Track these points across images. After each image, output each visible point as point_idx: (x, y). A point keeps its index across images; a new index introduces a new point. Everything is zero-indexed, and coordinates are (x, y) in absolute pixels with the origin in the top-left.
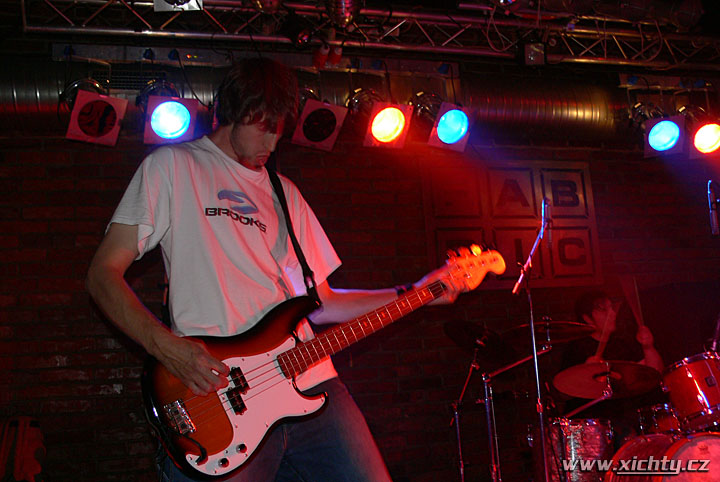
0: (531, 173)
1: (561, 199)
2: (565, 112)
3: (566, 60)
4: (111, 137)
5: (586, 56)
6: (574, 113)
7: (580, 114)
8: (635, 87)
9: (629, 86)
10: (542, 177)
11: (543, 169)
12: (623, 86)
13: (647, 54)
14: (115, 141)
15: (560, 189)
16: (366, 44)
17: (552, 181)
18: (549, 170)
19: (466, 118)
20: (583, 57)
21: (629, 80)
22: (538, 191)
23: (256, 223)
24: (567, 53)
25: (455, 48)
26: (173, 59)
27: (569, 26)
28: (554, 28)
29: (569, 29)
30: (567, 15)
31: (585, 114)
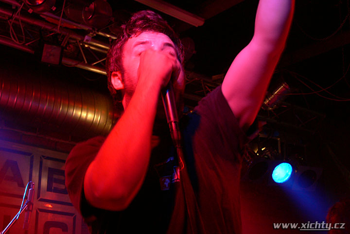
0: (32, 158)
1: (54, 185)
2: (71, 111)
3: (80, 66)
5: (97, 67)
6: (79, 113)
7: (84, 115)
10: (41, 163)
11: (43, 157)
15: (55, 176)
17: (49, 168)
18: (48, 158)
20: (95, 67)
22: (36, 174)
24: (81, 61)
27: (86, 38)
28: (74, 37)
29: (87, 40)
30: (87, 29)
31: (88, 115)
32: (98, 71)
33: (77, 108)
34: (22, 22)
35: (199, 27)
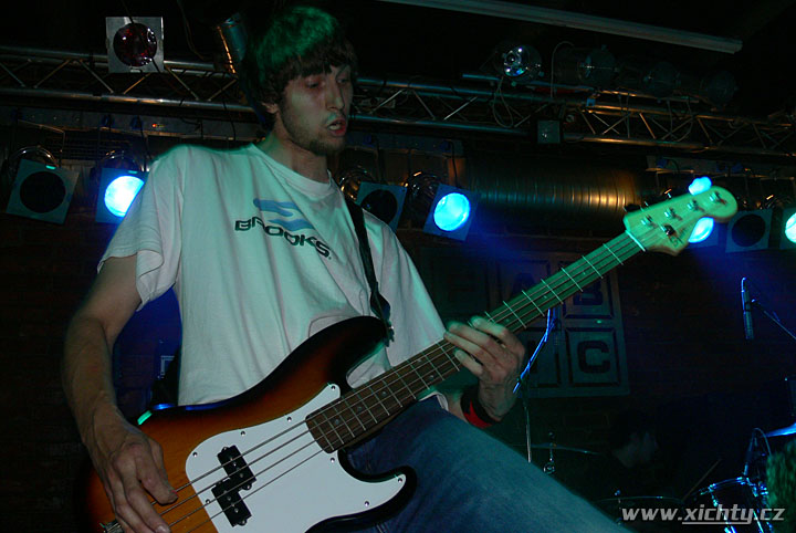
0: (548, 266)
1: (582, 296)
2: (586, 198)
3: (587, 139)
4: (59, 214)
5: (609, 135)
6: (604, 200)
8: (666, 172)
9: (659, 170)
11: (563, 262)
12: (652, 169)
13: (679, 133)
14: (64, 217)
16: (357, 117)
18: (568, 263)
19: (467, 202)
20: (607, 136)
21: (658, 164)
23: (309, 240)
24: (587, 132)
25: (459, 123)
26: (136, 127)
27: (589, 101)
28: (572, 103)
29: (590, 104)
30: (587, 89)
31: (609, 200)
32: (612, 140)
33: (594, 194)
34: (506, 99)
35: (736, 53)
